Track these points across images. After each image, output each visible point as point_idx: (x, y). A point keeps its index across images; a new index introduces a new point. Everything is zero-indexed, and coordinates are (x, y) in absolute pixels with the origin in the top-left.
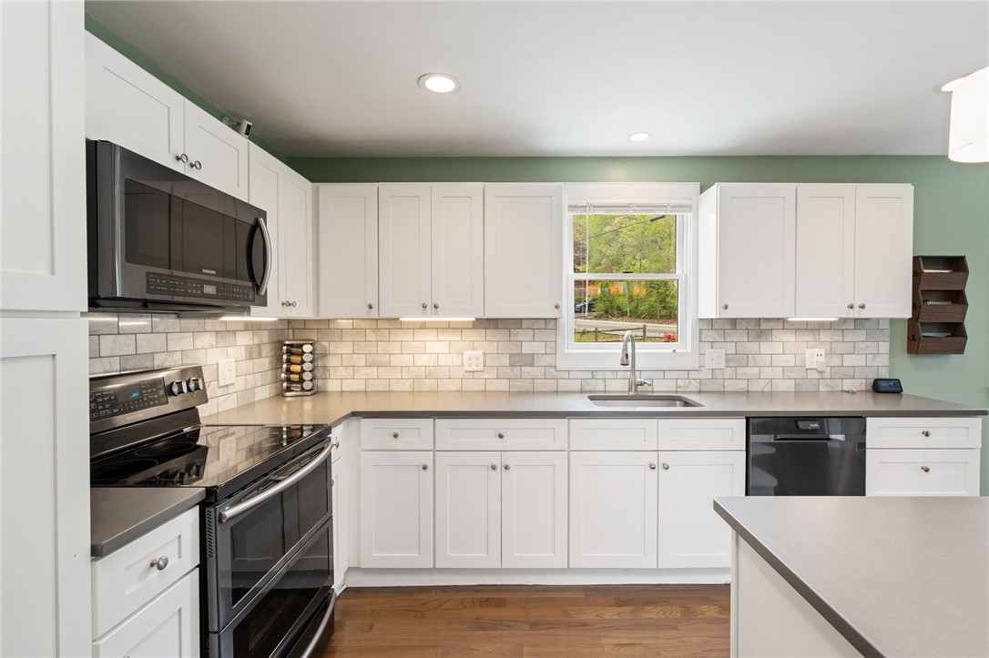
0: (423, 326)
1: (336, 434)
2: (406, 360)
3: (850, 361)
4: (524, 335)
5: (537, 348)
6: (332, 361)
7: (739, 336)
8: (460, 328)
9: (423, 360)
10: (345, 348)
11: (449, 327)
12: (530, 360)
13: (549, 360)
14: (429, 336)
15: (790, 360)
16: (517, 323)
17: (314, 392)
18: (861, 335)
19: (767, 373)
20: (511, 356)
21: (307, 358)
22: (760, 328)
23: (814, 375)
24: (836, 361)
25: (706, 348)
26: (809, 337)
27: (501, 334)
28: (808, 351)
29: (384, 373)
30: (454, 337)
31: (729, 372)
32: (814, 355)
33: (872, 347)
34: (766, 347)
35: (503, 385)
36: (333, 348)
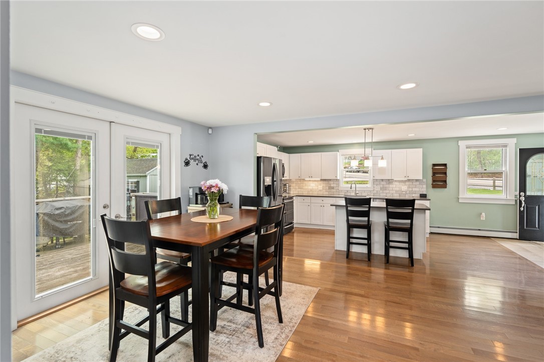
0: (310, 181)
1: (294, 198)
2: (306, 187)
3: (414, 189)
4: (331, 182)
5: (335, 185)
6: (291, 188)
7: (384, 183)
8: (318, 181)
9: (310, 188)
10: (294, 185)
11: (315, 181)
12: (333, 188)
13: (337, 188)
14: (311, 182)
15: (398, 189)
16: (331, 180)
17: (288, 193)
18: (418, 183)
19: (391, 192)
20: (329, 187)
21: (287, 186)
22: (390, 181)
23: (404, 193)
24: (410, 189)
25: (375, 186)
26: (403, 184)
27: (327, 182)
28: (403, 187)
29: (302, 190)
30: (317, 183)
31: (381, 192)
32: (404, 188)
33: (421, 186)
34: (391, 186)
35: (327, 193)
36: (292, 185)
